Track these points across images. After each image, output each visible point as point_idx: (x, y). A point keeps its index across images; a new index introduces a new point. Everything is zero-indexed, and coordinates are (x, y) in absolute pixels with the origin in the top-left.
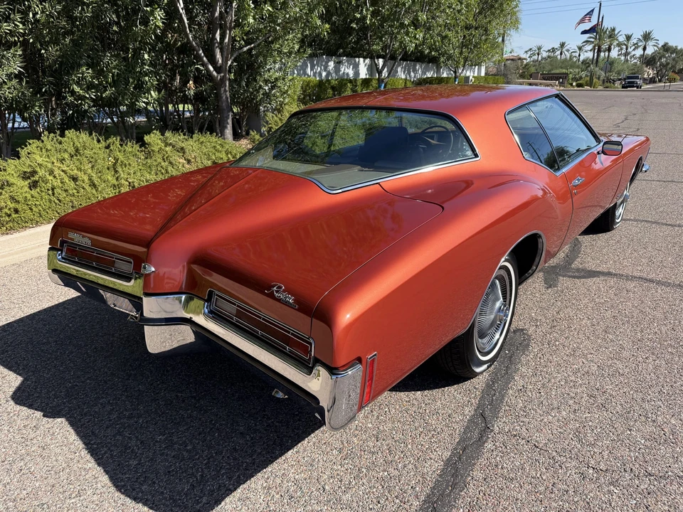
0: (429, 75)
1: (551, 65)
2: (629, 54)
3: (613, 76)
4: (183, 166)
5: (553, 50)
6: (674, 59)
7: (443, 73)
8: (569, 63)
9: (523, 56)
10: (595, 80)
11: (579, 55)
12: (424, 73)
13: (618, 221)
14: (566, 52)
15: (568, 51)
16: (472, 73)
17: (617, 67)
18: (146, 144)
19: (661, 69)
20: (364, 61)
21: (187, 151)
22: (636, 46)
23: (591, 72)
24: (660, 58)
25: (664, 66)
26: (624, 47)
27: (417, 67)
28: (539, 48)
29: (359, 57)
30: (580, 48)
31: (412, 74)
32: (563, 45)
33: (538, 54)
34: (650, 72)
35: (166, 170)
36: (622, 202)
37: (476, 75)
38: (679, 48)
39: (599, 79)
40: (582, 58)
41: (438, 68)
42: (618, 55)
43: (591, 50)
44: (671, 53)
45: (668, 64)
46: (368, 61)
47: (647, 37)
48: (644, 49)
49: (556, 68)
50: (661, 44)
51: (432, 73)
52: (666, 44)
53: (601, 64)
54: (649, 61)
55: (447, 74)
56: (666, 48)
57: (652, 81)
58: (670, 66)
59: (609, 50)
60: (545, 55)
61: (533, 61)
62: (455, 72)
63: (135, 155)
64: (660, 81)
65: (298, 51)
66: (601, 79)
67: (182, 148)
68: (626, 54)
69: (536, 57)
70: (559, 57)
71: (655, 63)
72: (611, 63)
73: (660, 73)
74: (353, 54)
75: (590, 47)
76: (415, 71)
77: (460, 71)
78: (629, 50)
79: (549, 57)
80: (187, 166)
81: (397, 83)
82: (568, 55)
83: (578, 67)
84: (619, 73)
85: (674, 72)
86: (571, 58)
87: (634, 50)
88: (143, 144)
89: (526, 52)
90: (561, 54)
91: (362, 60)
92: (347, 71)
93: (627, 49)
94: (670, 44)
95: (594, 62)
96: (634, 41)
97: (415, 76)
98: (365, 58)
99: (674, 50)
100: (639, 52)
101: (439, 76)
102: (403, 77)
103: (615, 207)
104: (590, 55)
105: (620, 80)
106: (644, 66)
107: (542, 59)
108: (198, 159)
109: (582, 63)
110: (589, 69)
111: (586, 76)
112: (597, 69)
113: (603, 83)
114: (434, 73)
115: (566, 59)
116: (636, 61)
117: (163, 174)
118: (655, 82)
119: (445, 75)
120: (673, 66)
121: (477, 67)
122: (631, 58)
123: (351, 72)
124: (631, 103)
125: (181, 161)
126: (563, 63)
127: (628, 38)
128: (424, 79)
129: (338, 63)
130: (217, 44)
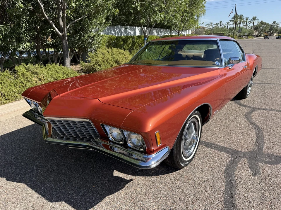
0: (167, 34)
1: (217, 30)
2: (247, 25)
3: (242, 34)
4: (36, 82)
5: (217, 24)
6: (265, 27)
7: (173, 33)
8: (224, 29)
9: (205, 27)
10: (235, 36)
11: (228, 26)
12: (165, 33)
14: (222, 25)
15: (223, 24)
16: (185, 33)
17: (244, 31)
18: (16, 71)
19: (260, 31)
20: (138, 28)
21: (39, 74)
22: (250, 22)
23: (233, 33)
24: (260, 27)
25: (261, 30)
26: (246, 23)
27: (162, 30)
28: (211, 24)
29: (135, 26)
30: (228, 23)
31: (160, 33)
32: (221, 22)
33: (211, 26)
34: (256, 33)
35: (26, 85)
37: (187, 34)
38: (267, 23)
39: (236, 35)
41: (171, 30)
42: (243, 26)
44: (264, 25)
45: (263, 29)
46: (139, 28)
47: (254, 18)
48: (254, 23)
49: (219, 31)
50: (260, 21)
51: (168, 33)
52: (262, 21)
53: (237, 29)
54: (256, 28)
55: (175, 34)
56: (262, 23)
57: (257, 36)
58: (264, 30)
59: (240, 24)
60: (214, 26)
61: (209, 29)
62: (179, 33)
64: (260, 36)
65: (105, 22)
66: (237, 35)
67: (37, 73)
68: (246, 25)
69: (210, 27)
70: (219, 27)
71: (258, 29)
72: (241, 29)
73: (260, 33)
74: (134, 24)
75: (232, 23)
76: (161, 32)
77: (181, 32)
78: (248, 24)
79: (215, 27)
80: (39, 82)
81: (153, 38)
82: (223, 26)
83: (227, 31)
84: (244, 33)
85: (265, 32)
86: (225, 27)
87: (249, 24)
89: (206, 25)
90: (220, 26)
91: (137, 27)
92: (130, 31)
93: (247, 23)
94: (263, 21)
95: (234, 28)
96: (249, 20)
97: (161, 34)
98: (138, 26)
99: (265, 24)
100: (251, 25)
101: (171, 34)
102: (156, 35)
104: (232, 26)
105: (244, 36)
106: (254, 30)
107: (213, 28)
108: (46, 78)
109: (229, 29)
110: (232, 32)
111: (231, 34)
112: (236, 31)
113: (238, 37)
114: (169, 33)
115: (222, 27)
116: (250, 28)
117: (24, 87)
118: (258, 37)
119: (174, 34)
120: (265, 30)
121: (187, 31)
122: (248, 27)
123: (132, 32)
125: (35, 79)
126: (221, 29)
127: (247, 19)
128: (165, 36)
129: (126, 29)
130: (61, 18)
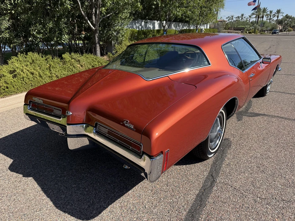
0: (185, 28)
1: (238, 24)
3: (264, 29)
4: (79, 68)
5: (238, 17)
6: (290, 21)
7: (191, 27)
8: (245, 23)
9: (226, 20)
10: (256, 30)
11: (250, 20)
12: (183, 27)
13: (268, 92)
14: (244, 18)
15: (245, 18)
16: (204, 27)
17: (266, 25)
18: (63, 58)
19: (285, 26)
21: (81, 61)
22: (274, 15)
23: (255, 27)
24: (285, 21)
25: (286, 24)
26: (269, 16)
27: (180, 25)
28: (232, 17)
29: (155, 20)
30: (250, 17)
31: (178, 28)
32: (242, 15)
33: (232, 19)
34: (280, 27)
35: (72, 70)
36: (270, 84)
38: (293, 16)
39: (258, 30)
40: (251, 21)
41: (189, 25)
42: (267, 20)
43: (255, 17)
44: (289, 19)
45: (288, 23)
46: (159, 22)
47: (278, 12)
48: (278, 17)
49: (240, 25)
52: (287, 15)
53: (259, 23)
54: (280, 22)
55: (193, 28)
56: (287, 16)
57: (281, 31)
58: (289, 24)
59: (263, 17)
60: (235, 19)
61: (230, 22)
62: (196, 27)
63: (59, 63)
64: (284, 31)
65: (129, 17)
66: (259, 30)
67: (79, 60)
68: (270, 19)
69: (231, 20)
70: (241, 20)
71: (282, 23)
72: (263, 23)
73: (284, 27)
74: (153, 19)
77: (199, 27)
78: (271, 17)
79: (237, 20)
80: (81, 68)
81: (171, 32)
82: (245, 20)
83: (249, 25)
84: (267, 28)
85: (290, 27)
86: (247, 20)
87: (273, 17)
88: (62, 58)
89: (227, 18)
90: (242, 19)
92: (150, 26)
93: (270, 17)
94: (289, 15)
95: (256, 23)
96: (273, 13)
97: (179, 29)
98: (157, 21)
99: (290, 18)
100: (275, 18)
101: (189, 28)
102: (174, 29)
103: (267, 86)
104: (254, 19)
105: (267, 30)
106: (278, 24)
107: (234, 21)
108: (86, 65)
109: (251, 23)
110: (254, 26)
111: (253, 29)
112: (257, 26)
113: (260, 32)
114: (187, 27)
116: (274, 22)
117: (70, 71)
118: (282, 31)
119: (192, 28)
120: (290, 25)
121: (206, 25)
122: (272, 21)
123: (151, 27)
124: (272, 40)
125: (78, 65)
126: (243, 23)
127: (271, 12)
128: (183, 30)
129: (146, 23)
130: (94, 15)
